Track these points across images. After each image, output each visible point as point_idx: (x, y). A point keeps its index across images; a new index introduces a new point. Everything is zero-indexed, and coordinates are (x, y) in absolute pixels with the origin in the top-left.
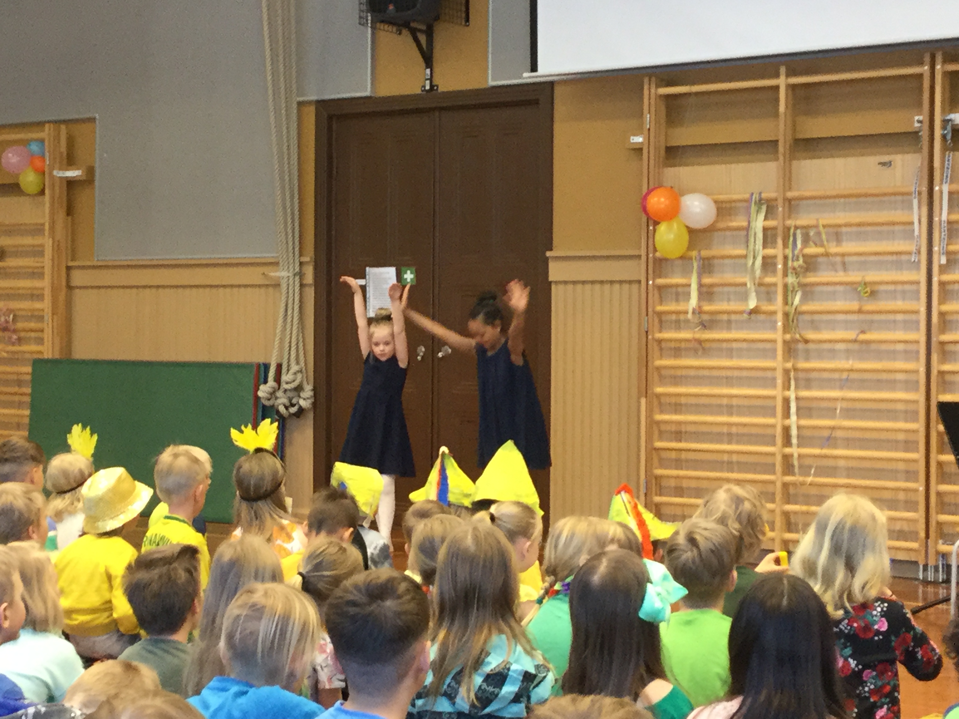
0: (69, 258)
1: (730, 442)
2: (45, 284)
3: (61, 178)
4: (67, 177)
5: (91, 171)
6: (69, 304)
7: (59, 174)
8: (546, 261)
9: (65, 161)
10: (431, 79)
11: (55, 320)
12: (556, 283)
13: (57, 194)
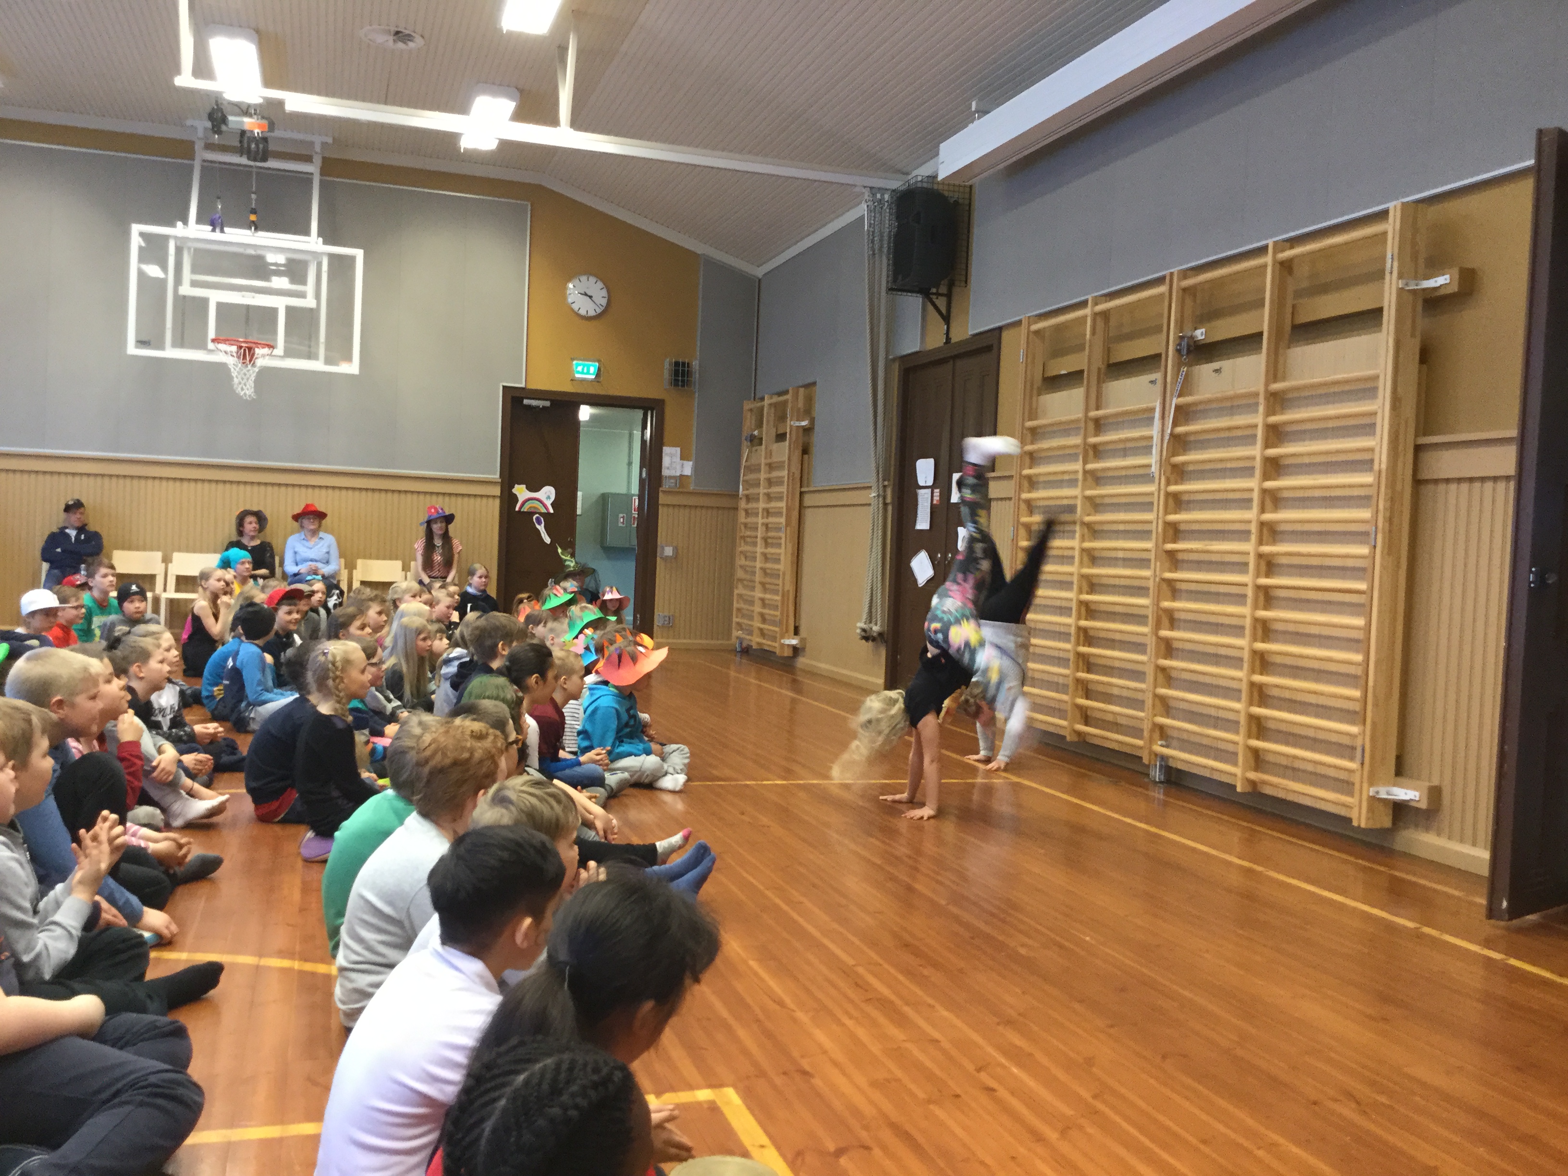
0: (802, 485)
2: (784, 504)
3: (798, 428)
5: (812, 421)
6: (800, 518)
7: (796, 424)
9: (800, 415)
10: (947, 333)
11: (789, 530)
13: (794, 438)
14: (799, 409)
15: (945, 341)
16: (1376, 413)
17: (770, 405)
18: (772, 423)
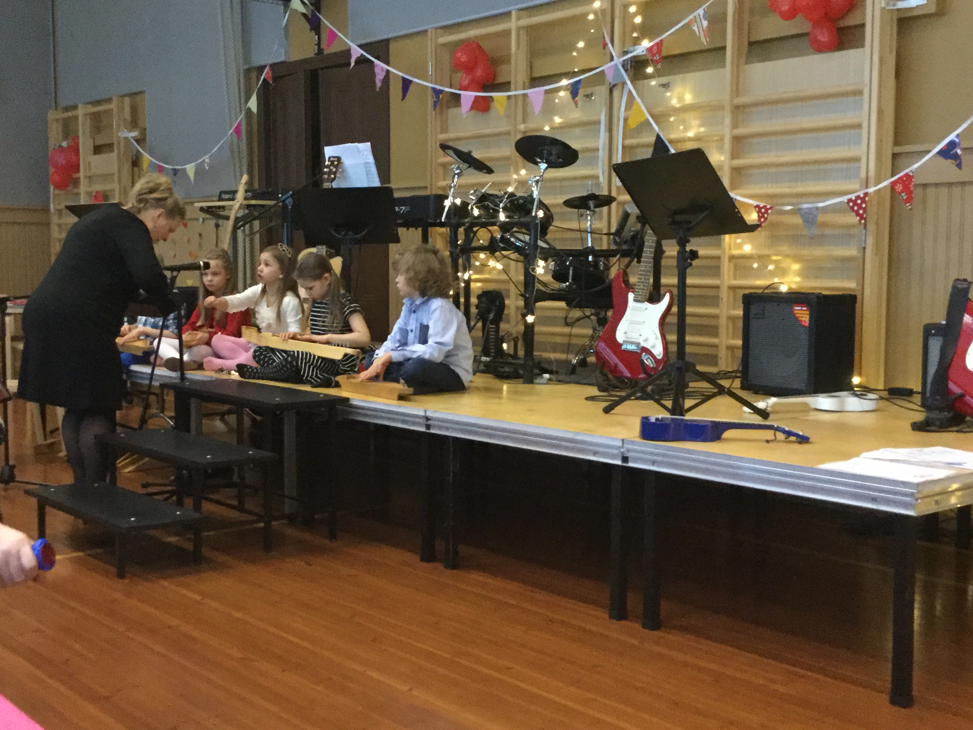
3: (125, 139)
5: (143, 131)
7: (123, 135)
9: (128, 125)
10: (319, 44)
13: (122, 149)
14: (125, 120)
15: (316, 51)
16: (859, 126)
17: (86, 115)
18: (88, 134)
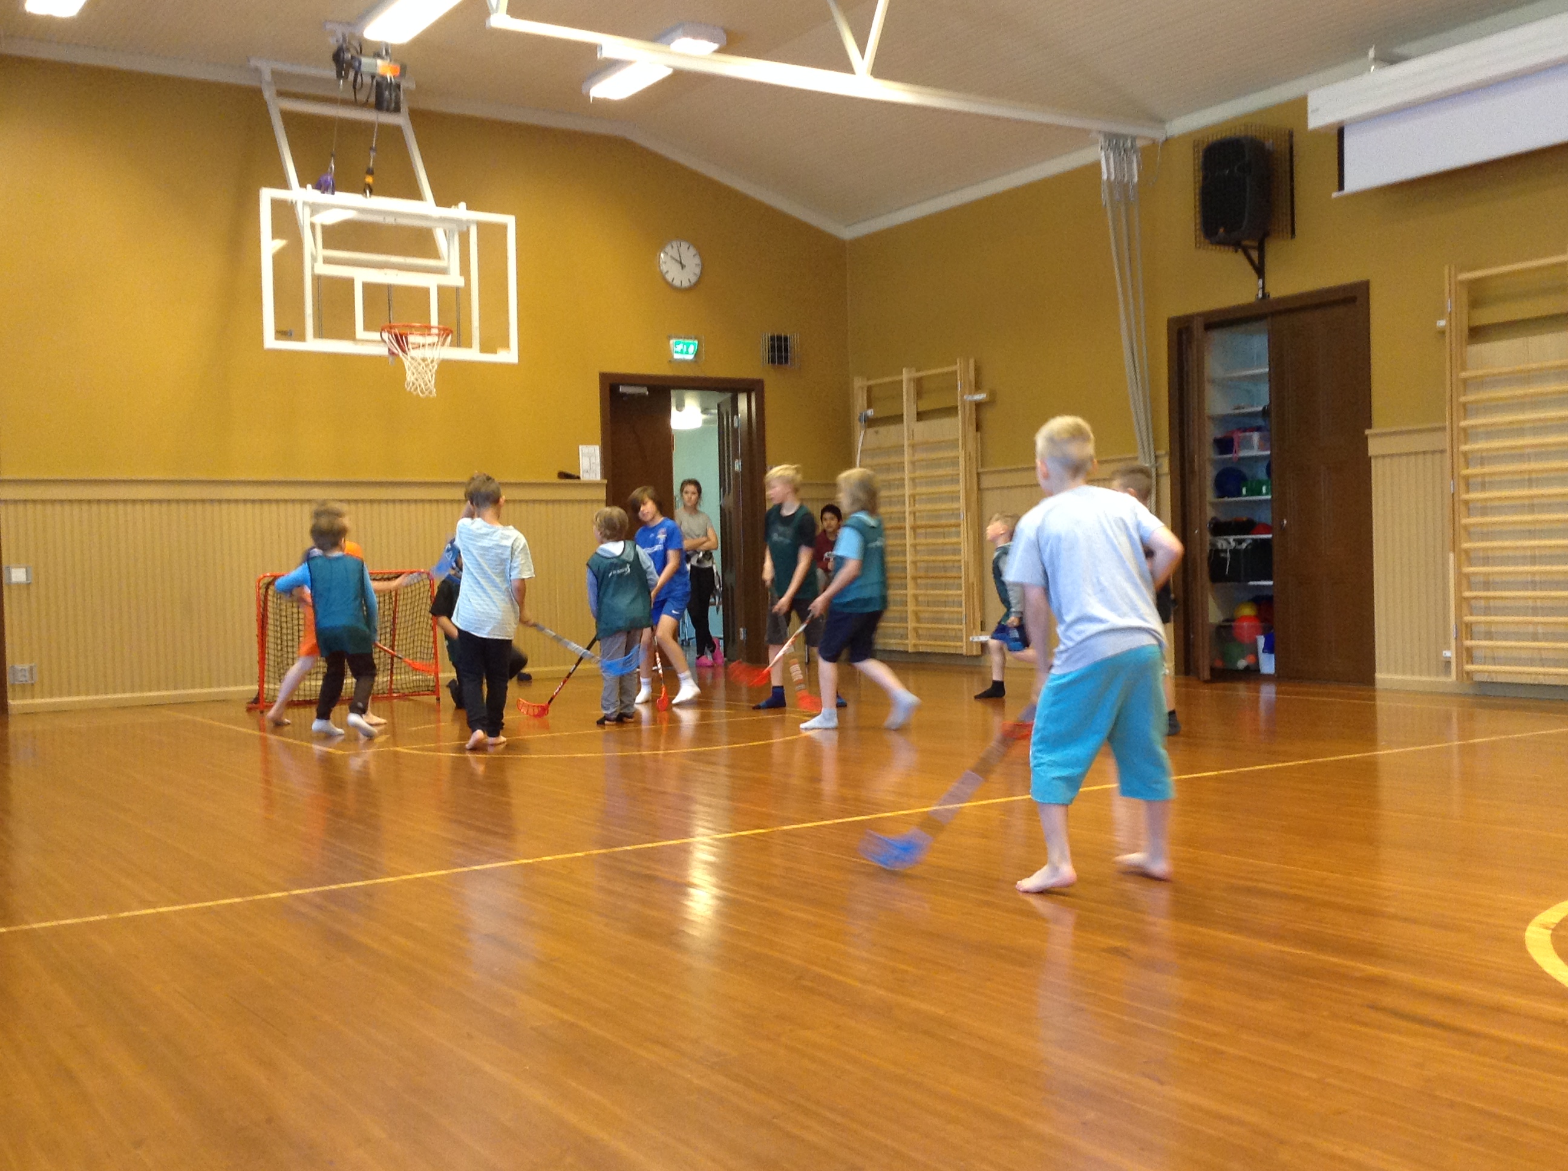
0: (980, 466)
1: (1534, 590)
2: (961, 487)
3: (971, 402)
4: (975, 401)
5: (994, 394)
6: (980, 502)
7: (968, 398)
8: (1366, 438)
9: (973, 387)
10: (1263, 288)
11: (969, 516)
12: (1376, 457)
13: (966, 414)
14: (970, 382)
15: (1260, 296)
18: (912, 400)
